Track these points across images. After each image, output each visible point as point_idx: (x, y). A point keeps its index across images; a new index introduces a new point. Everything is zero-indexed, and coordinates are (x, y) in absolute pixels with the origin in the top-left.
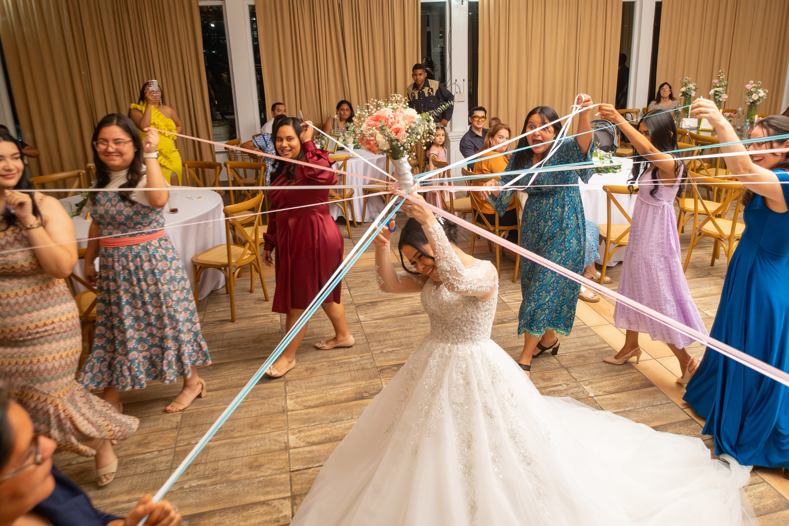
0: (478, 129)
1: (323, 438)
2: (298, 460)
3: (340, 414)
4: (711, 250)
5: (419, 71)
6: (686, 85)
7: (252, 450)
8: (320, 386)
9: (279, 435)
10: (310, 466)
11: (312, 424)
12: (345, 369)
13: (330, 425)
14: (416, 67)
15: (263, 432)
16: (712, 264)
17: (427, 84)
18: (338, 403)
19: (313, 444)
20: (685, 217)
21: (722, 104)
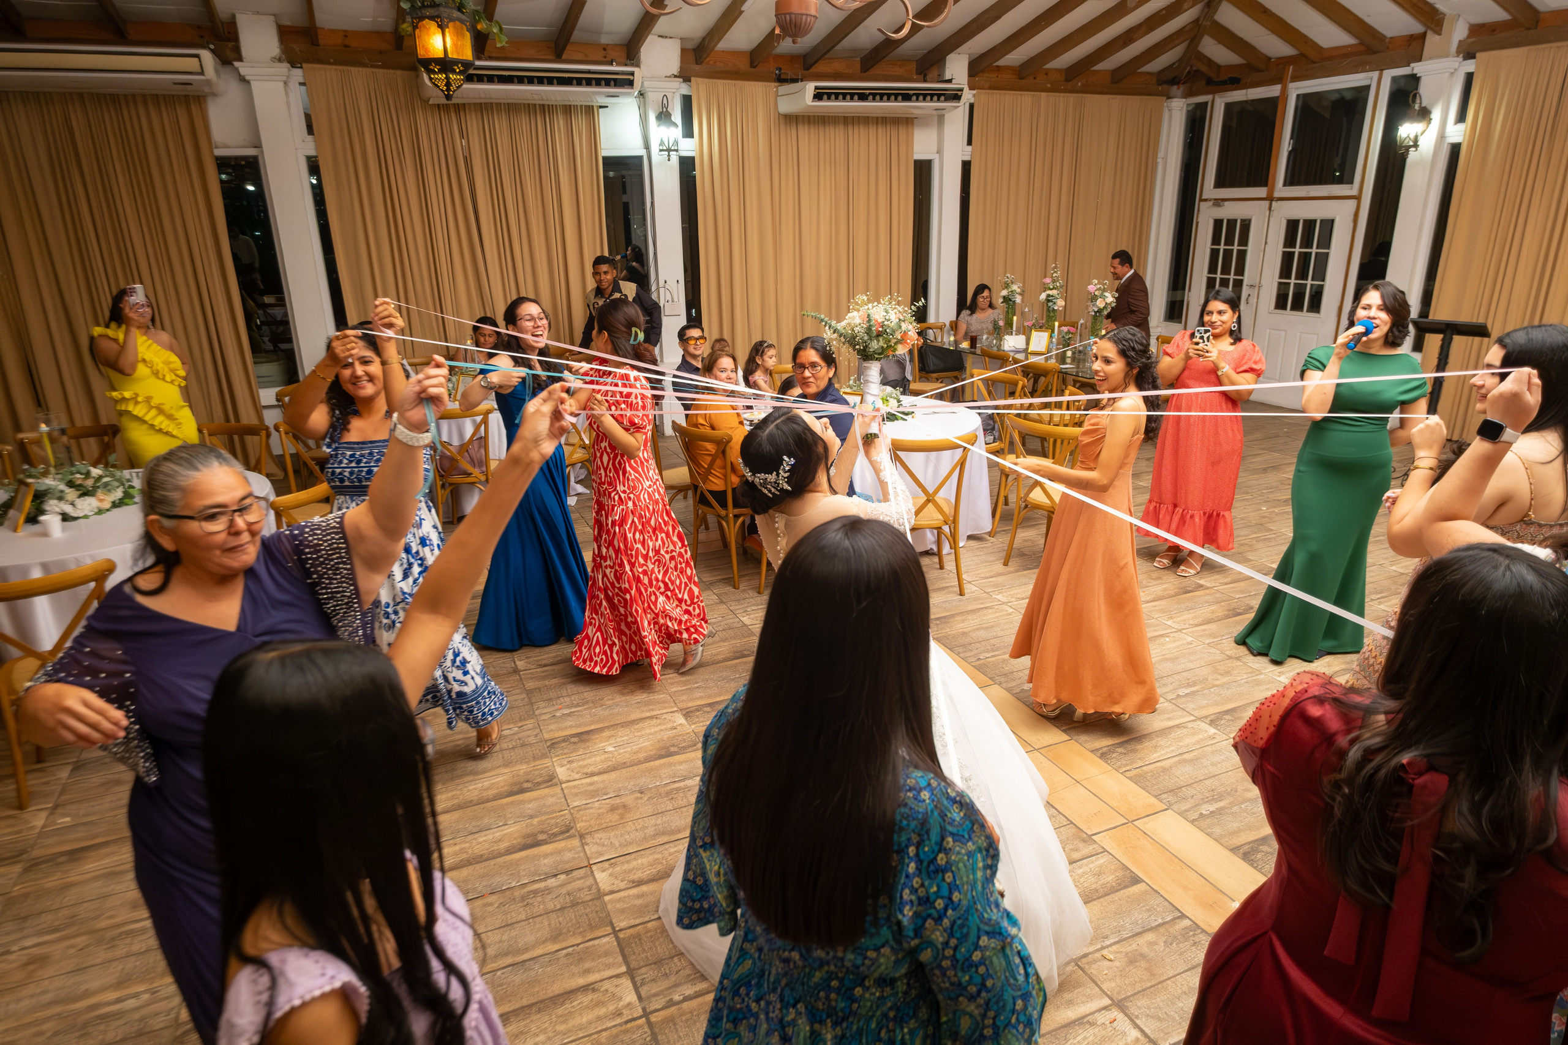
0: (695, 357)
3: (486, 821)
4: (1044, 529)
5: (604, 268)
6: (1007, 286)
13: (470, 838)
14: (599, 261)
17: (617, 288)
21: (1057, 314)
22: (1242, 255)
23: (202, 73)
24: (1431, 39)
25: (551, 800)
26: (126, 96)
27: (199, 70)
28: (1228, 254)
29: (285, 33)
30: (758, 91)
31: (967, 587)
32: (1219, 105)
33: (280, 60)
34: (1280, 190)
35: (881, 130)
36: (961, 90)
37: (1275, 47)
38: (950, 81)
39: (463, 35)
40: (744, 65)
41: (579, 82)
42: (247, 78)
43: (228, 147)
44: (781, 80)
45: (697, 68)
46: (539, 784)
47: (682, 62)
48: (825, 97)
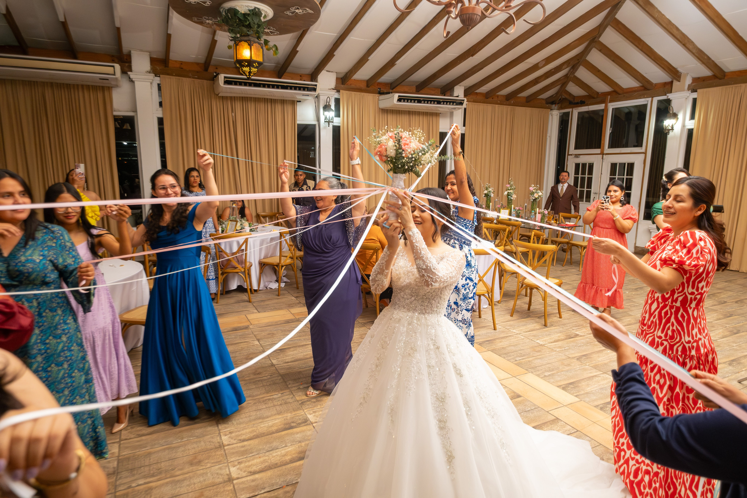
1: (263, 466)
2: (243, 489)
3: (275, 444)
5: (299, 173)
6: (487, 189)
7: (196, 485)
8: (250, 421)
9: (220, 469)
10: (256, 494)
11: (251, 455)
12: (270, 405)
13: (267, 454)
15: (204, 467)
16: (529, 309)
17: (306, 183)
18: (271, 434)
19: (254, 473)
20: (506, 277)
21: (513, 201)
22: (590, 180)
23: (114, 74)
24: (675, 83)
25: (309, 433)
26: (74, 85)
27: (113, 73)
28: (583, 179)
29: (153, 61)
30: (370, 98)
31: (497, 326)
32: (575, 113)
33: (150, 72)
34: (607, 150)
35: (425, 118)
36: (464, 100)
37: (601, 87)
38: (458, 96)
39: (259, 50)
40: (363, 85)
41: (291, 88)
42: (133, 80)
43: (119, 111)
44: (381, 93)
45: (342, 86)
46: (300, 424)
47: (336, 83)
48: (402, 100)
